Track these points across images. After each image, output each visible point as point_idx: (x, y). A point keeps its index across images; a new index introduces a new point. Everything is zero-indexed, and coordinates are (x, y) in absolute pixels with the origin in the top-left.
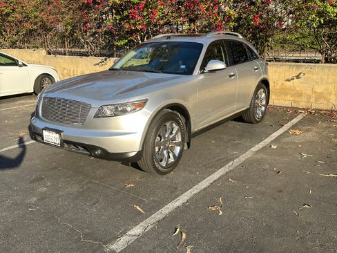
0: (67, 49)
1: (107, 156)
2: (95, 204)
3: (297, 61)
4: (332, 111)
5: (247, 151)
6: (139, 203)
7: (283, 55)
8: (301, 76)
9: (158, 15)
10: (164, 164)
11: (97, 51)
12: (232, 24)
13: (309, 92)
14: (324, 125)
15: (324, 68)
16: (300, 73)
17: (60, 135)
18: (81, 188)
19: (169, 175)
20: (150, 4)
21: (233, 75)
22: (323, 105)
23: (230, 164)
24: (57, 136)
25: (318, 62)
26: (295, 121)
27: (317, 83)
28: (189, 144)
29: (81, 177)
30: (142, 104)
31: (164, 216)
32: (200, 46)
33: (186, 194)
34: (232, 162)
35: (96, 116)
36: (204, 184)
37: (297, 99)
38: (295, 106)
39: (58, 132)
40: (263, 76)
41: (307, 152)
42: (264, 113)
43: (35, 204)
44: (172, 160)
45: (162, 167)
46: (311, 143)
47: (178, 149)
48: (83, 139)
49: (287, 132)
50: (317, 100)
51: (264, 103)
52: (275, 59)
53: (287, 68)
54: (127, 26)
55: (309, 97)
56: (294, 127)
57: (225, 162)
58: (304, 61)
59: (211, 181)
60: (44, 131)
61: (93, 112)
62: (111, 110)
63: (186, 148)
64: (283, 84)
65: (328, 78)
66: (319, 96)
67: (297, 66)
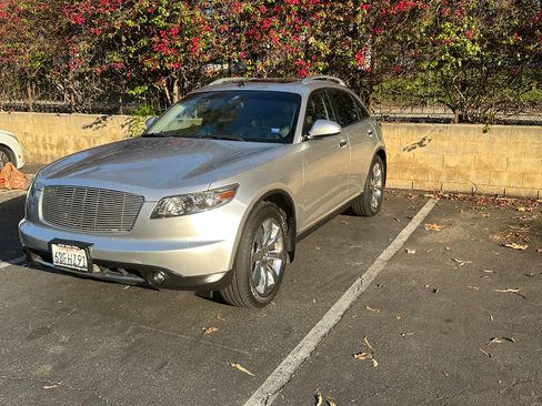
0: (30, 101)
1: (175, 282)
2: (162, 367)
3: (416, 120)
4: (473, 194)
5: (374, 260)
6: (238, 358)
7: (396, 112)
8: (425, 142)
9: (202, 46)
10: (261, 289)
11: (89, 103)
12: (321, 65)
13: (438, 167)
14: (470, 215)
15: (458, 130)
16: (424, 139)
17: (88, 253)
18: (127, 341)
19: (269, 307)
20: (186, 29)
21: (345, 143)
22: (459, 186)
23: (358, 281)
24: (82, 253)
25: (448, 121)
26: (426, 210)
27: (448, 152)
28: (292, 255)
29: (118, 323)
30: (230, 193)
31: (288, 377)
32: (297, 98)
33: (308, 336)
34: (359, 279)
35: (156, 215)
36: (331, 318)
37: (420, 178)
38: (417, 187)
39: (82, 246)
40: (379, 145)
41: (462, 257)
42: (380, 200)
43: (52, 377)
44: (271, 282)
45: (260, 295)
46: (462, 242)
47: (278, 264)
48: (133, 255)
49: (421, 227)
50: (449, 178)
51: (379, 184)
52: (385, 117)
53: (404, 130)
54: (149, 64)
55: (438, 174)
56: (428, 219)
57: (349, 279)
58: (428, 120)
59: (341, 313)
60: (53, 246)
61: (148, 209)
62: (177, 205)
63: (288, 261)
64: (398, 155)
65: (465, 145)
66: (453, 172)
67: (419, 128)
